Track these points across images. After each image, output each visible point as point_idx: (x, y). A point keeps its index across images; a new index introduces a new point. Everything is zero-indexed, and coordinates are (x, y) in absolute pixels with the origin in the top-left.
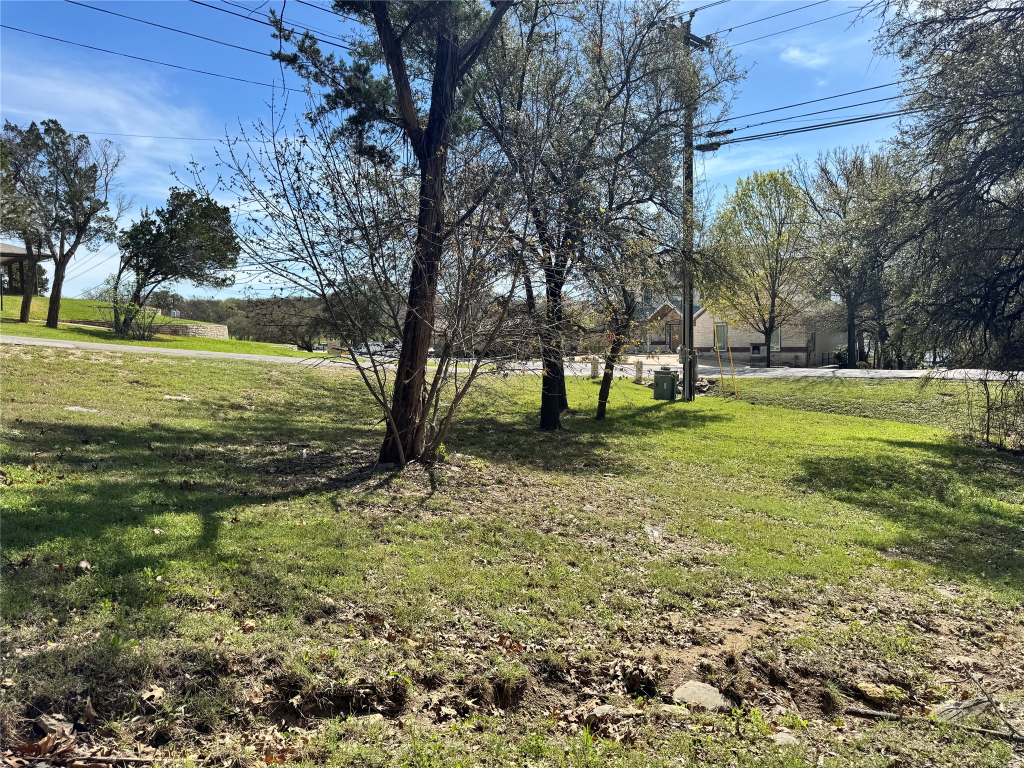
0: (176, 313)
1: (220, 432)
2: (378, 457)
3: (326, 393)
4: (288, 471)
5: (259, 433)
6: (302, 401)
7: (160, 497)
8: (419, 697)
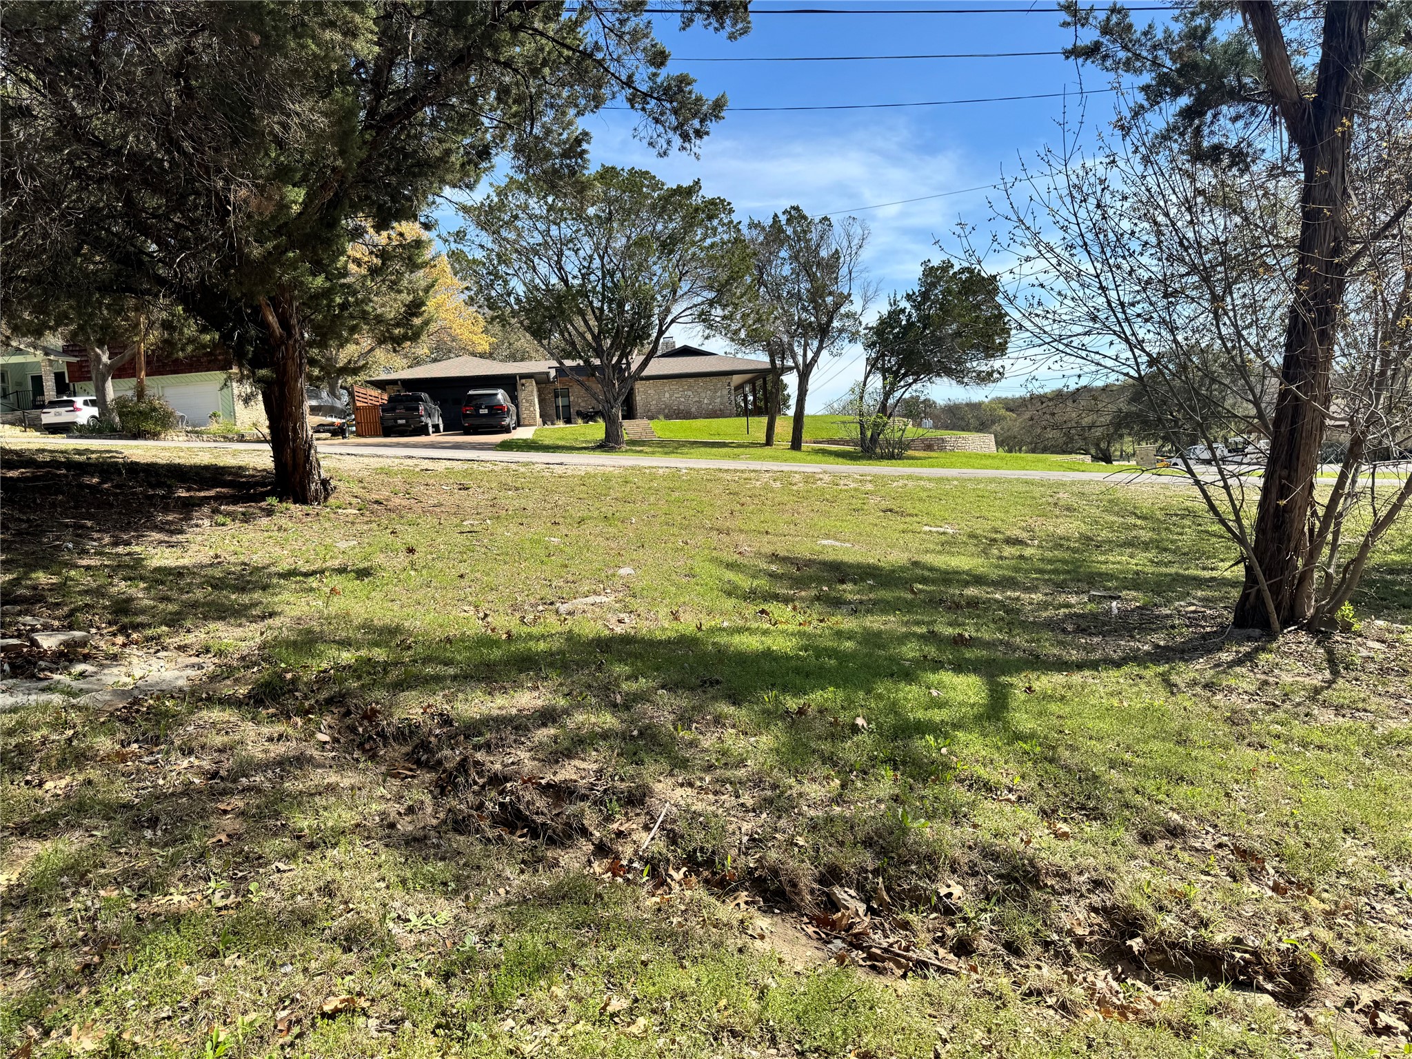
0: (928, 422)
1: (995, 574)
2: (1231, 617)
3: (1139, 522)
4: (1093, 631)
5: (1047, 577)
6: (1105, 534)
7: (932, 651)
8: (1336, 987)
